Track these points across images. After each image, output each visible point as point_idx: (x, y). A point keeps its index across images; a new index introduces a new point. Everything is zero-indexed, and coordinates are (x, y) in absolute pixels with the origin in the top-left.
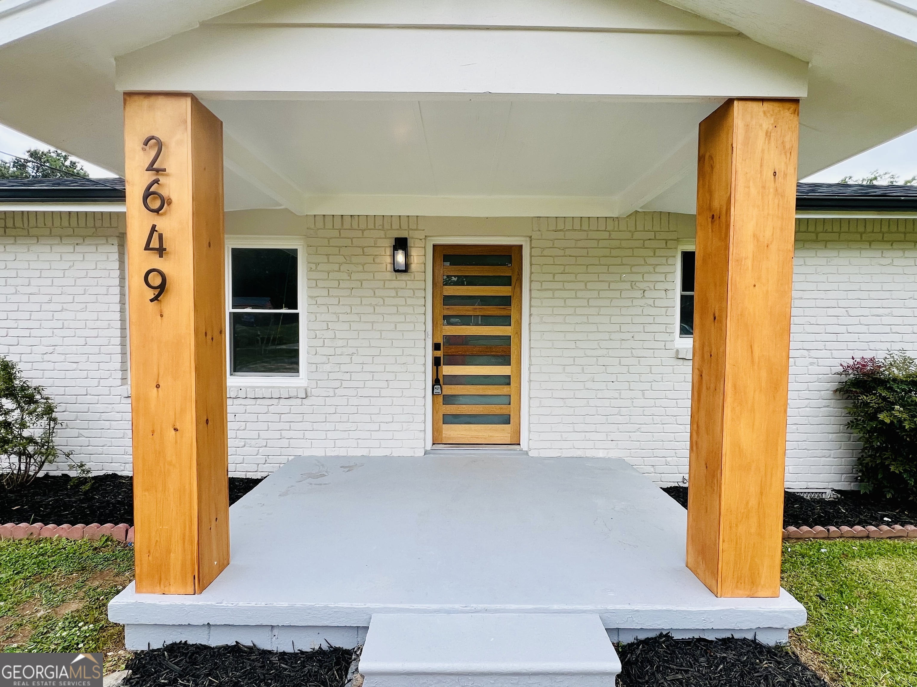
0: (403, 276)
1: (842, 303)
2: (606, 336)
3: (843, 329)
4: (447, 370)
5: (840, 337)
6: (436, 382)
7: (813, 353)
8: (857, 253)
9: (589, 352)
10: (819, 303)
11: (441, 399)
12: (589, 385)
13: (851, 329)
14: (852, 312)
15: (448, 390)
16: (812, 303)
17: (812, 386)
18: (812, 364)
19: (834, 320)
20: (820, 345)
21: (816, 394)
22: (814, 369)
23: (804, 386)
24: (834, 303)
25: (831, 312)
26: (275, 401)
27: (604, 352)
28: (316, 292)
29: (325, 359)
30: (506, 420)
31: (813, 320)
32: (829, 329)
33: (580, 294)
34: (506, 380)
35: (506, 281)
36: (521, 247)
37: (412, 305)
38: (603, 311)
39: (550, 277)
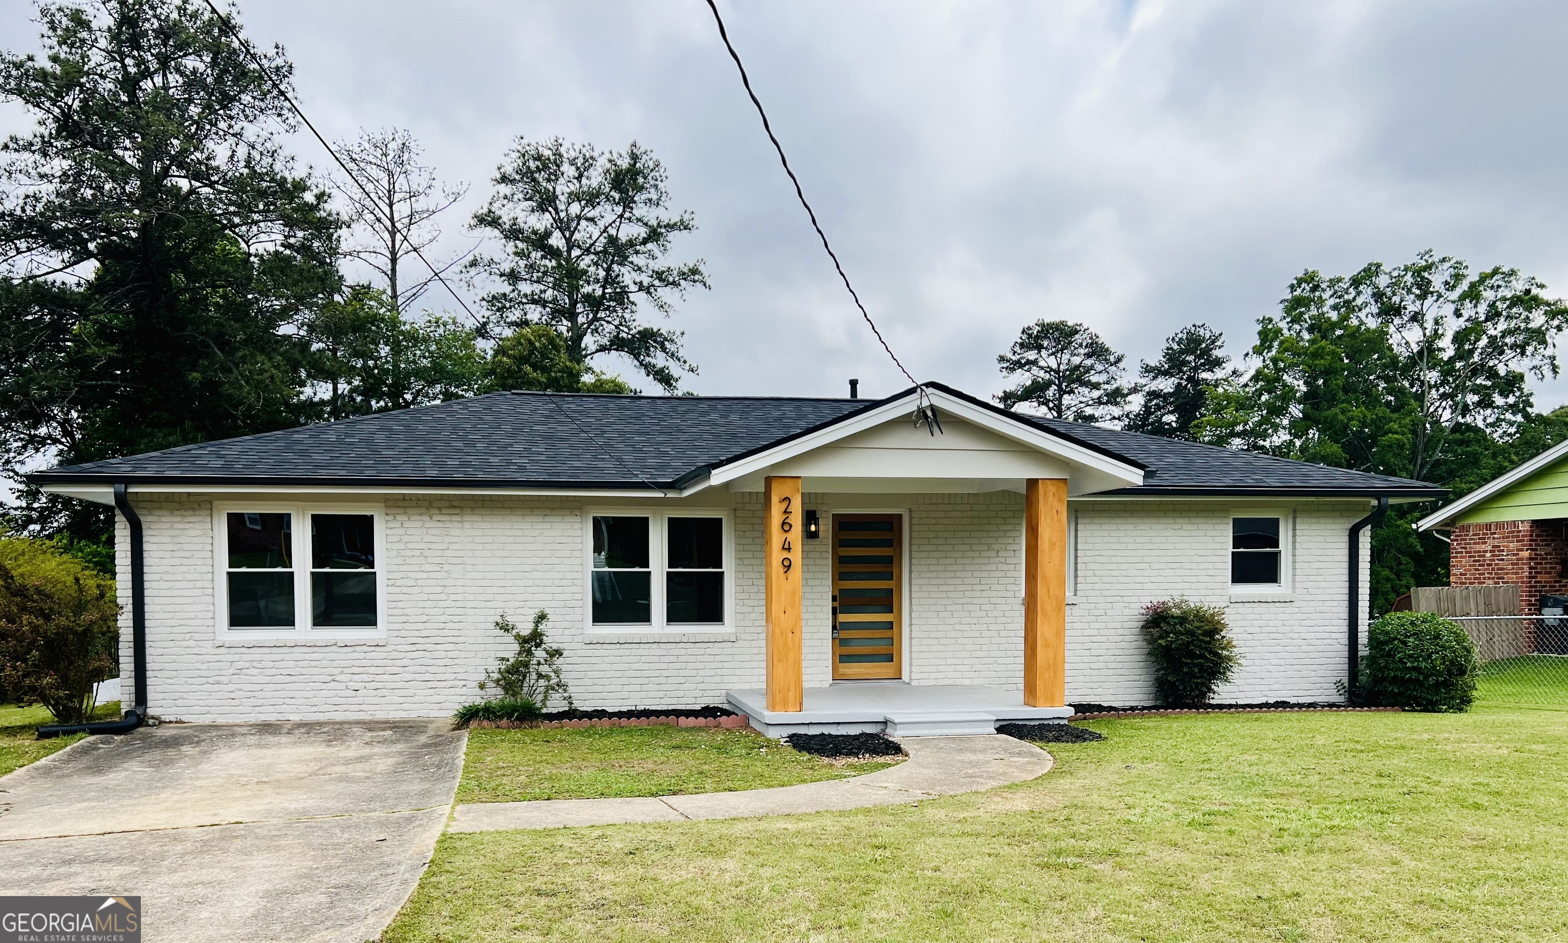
0: (811, 541)
1: (1146, 559)
2: (970, 588)
3: (1147, 580)
4: (842, 618)
5: (1146, 586)
6: (834, 627)
7: (1126, 599)
8: (1155, 520)
9: (957, 601)
10: (1129, 560)
11: (837, 641)
12: (957, 627)
13: (1153, 579)
14: (1154, 566)
15: (845, 634)
16: (1123, 560)
17: (1126, 625)
18: (1125, 607)
19: (1140, 573)
20: (1130, 593)
21: (1129, 632)
22: (1126, 611)
23: (1119, 625)
24: (1140, 560)
25: (1138, 566)
26: (710, 645)
27: (969, 600)
28: (743, 555)
29: (750, 609)
30: (889, 658)
31: (1125, 573)
32: (1137, 580)
33: (949, 554)
34: (890, 625)
35: (889, 544)
36: (900, 515)
37: (819, 565)
38: (967, 568)
39: (926, 541)
